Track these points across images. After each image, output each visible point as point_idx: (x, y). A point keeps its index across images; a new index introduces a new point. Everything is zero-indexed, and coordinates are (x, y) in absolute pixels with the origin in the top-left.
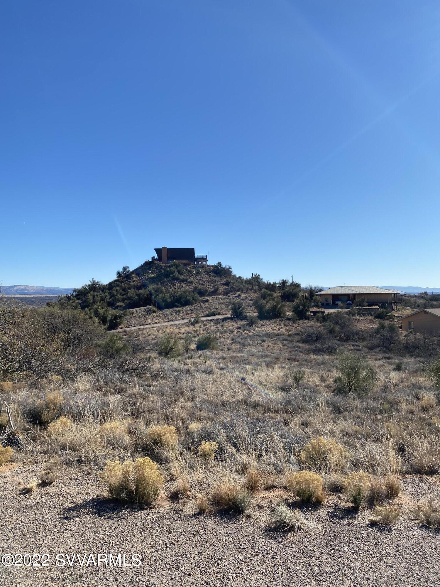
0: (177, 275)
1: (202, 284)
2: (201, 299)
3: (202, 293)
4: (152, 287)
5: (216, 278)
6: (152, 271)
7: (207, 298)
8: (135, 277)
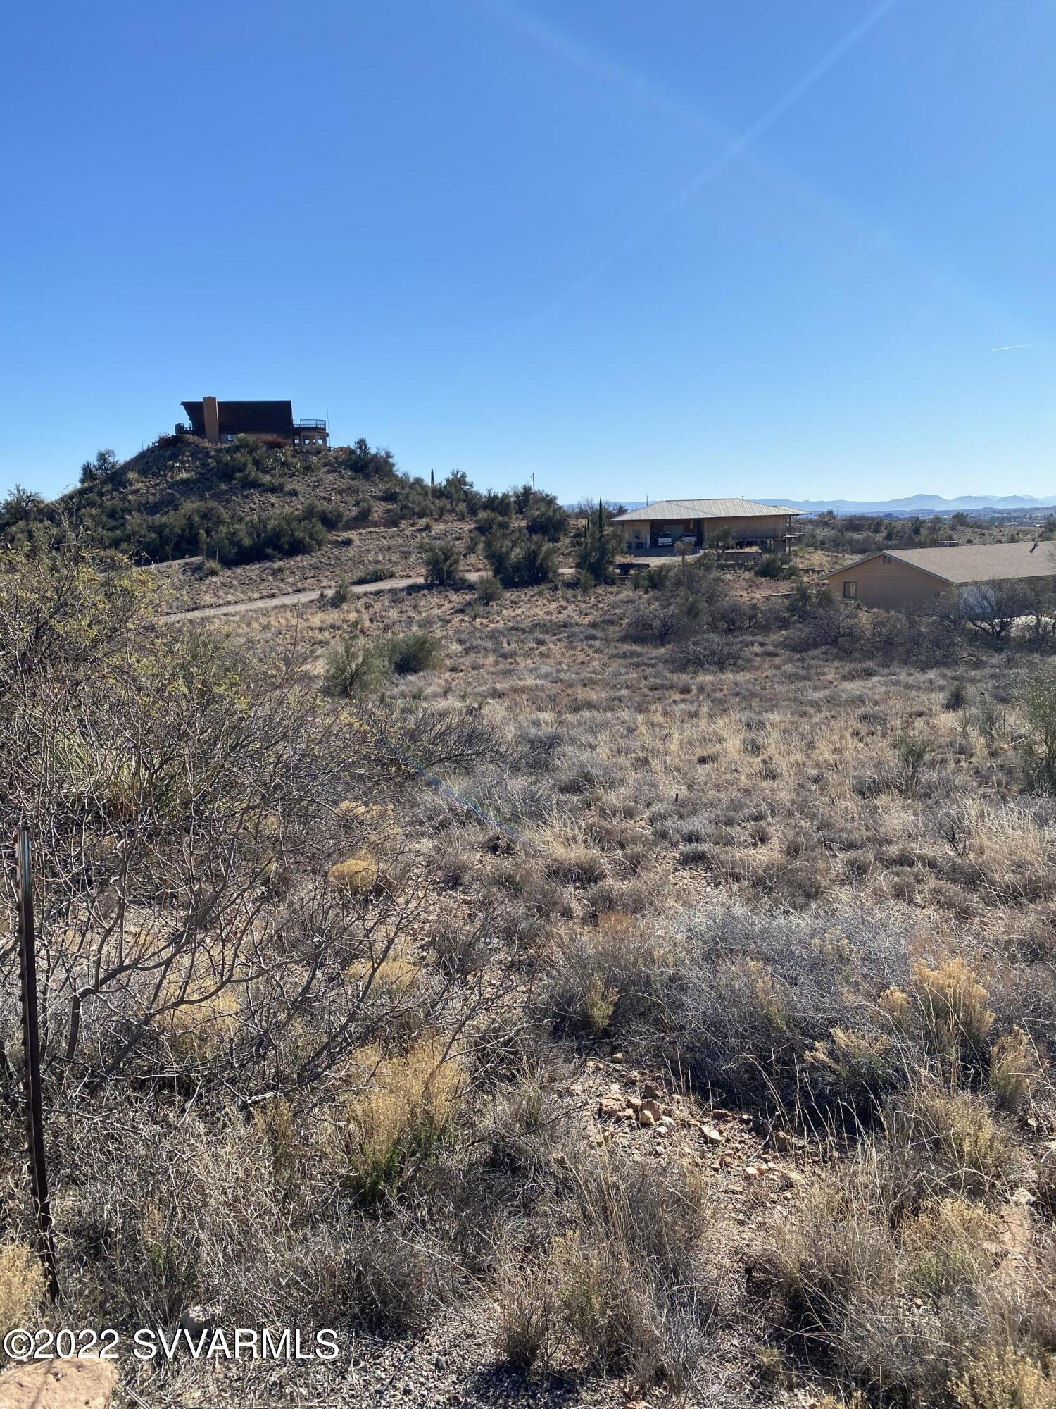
0: (253, 473)
1: (324, 498)
2: (331, 536)
3: (330, 522)
4: (190, 506)
5: (357, 483)
6: (182, 462)
7: (345, 535)
8: (137, 481)
